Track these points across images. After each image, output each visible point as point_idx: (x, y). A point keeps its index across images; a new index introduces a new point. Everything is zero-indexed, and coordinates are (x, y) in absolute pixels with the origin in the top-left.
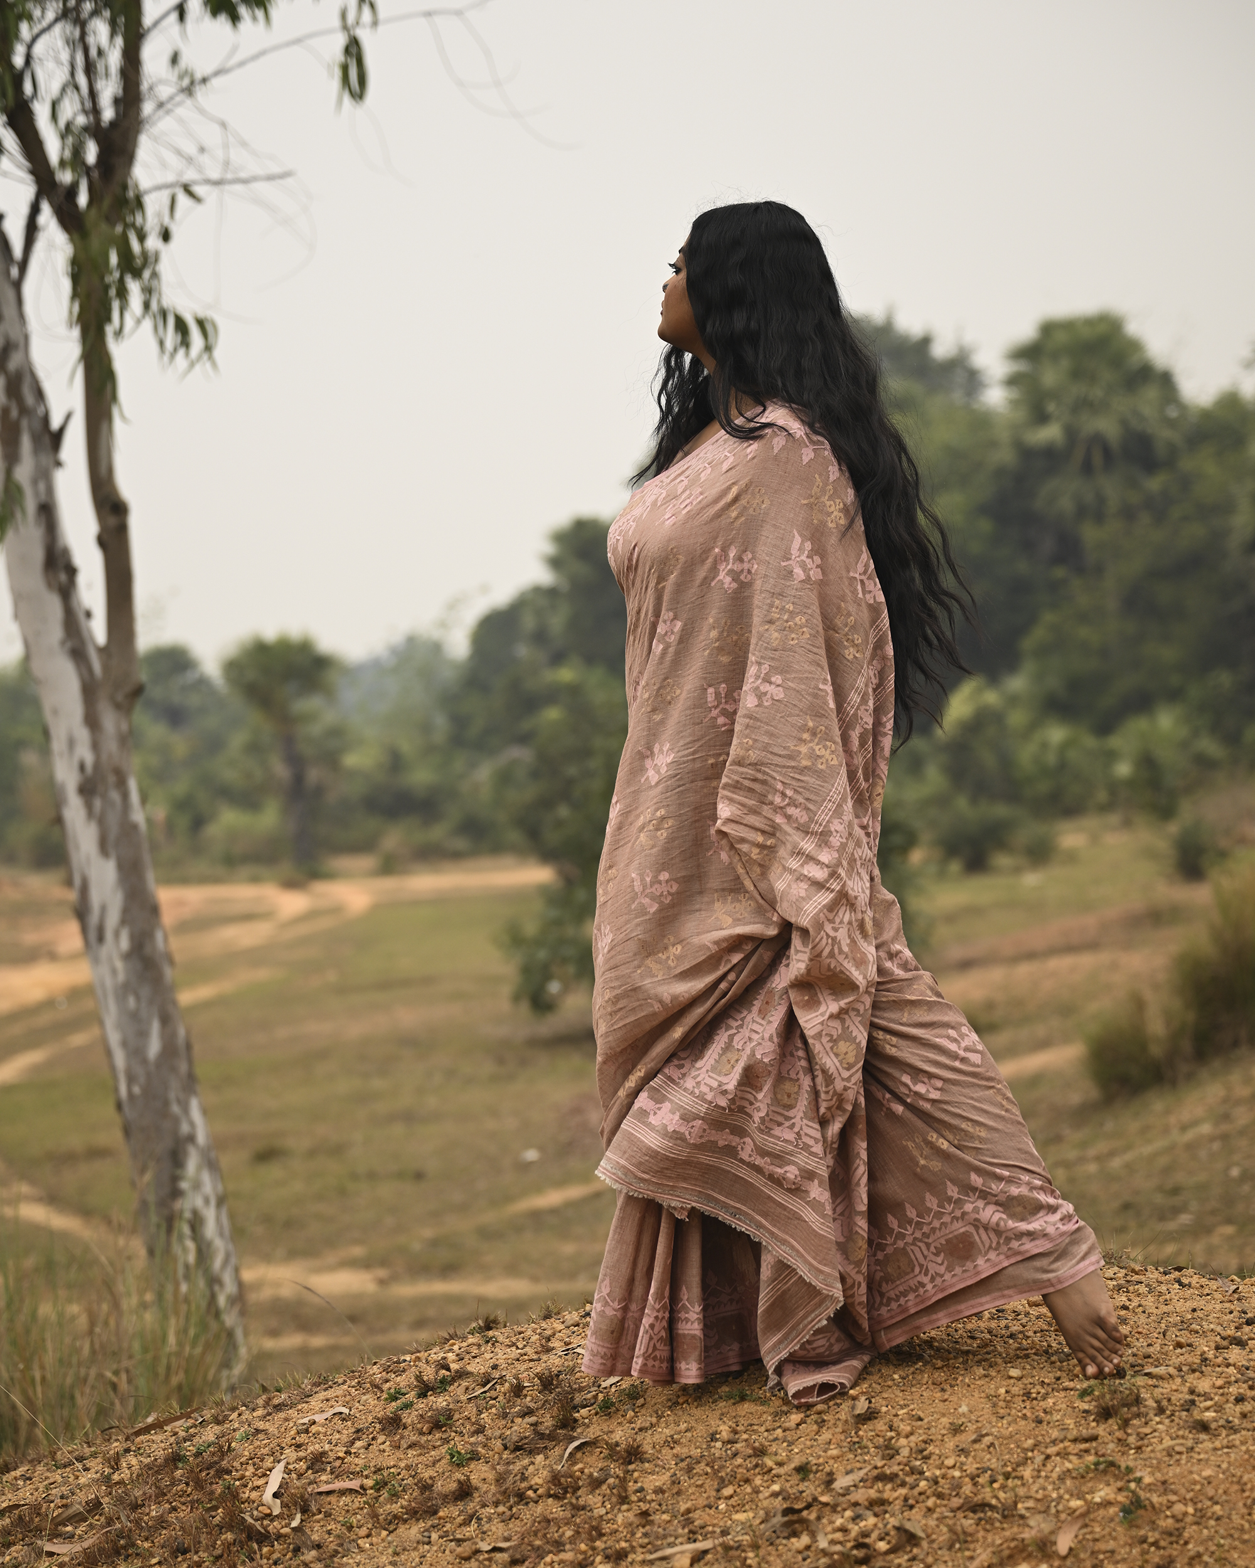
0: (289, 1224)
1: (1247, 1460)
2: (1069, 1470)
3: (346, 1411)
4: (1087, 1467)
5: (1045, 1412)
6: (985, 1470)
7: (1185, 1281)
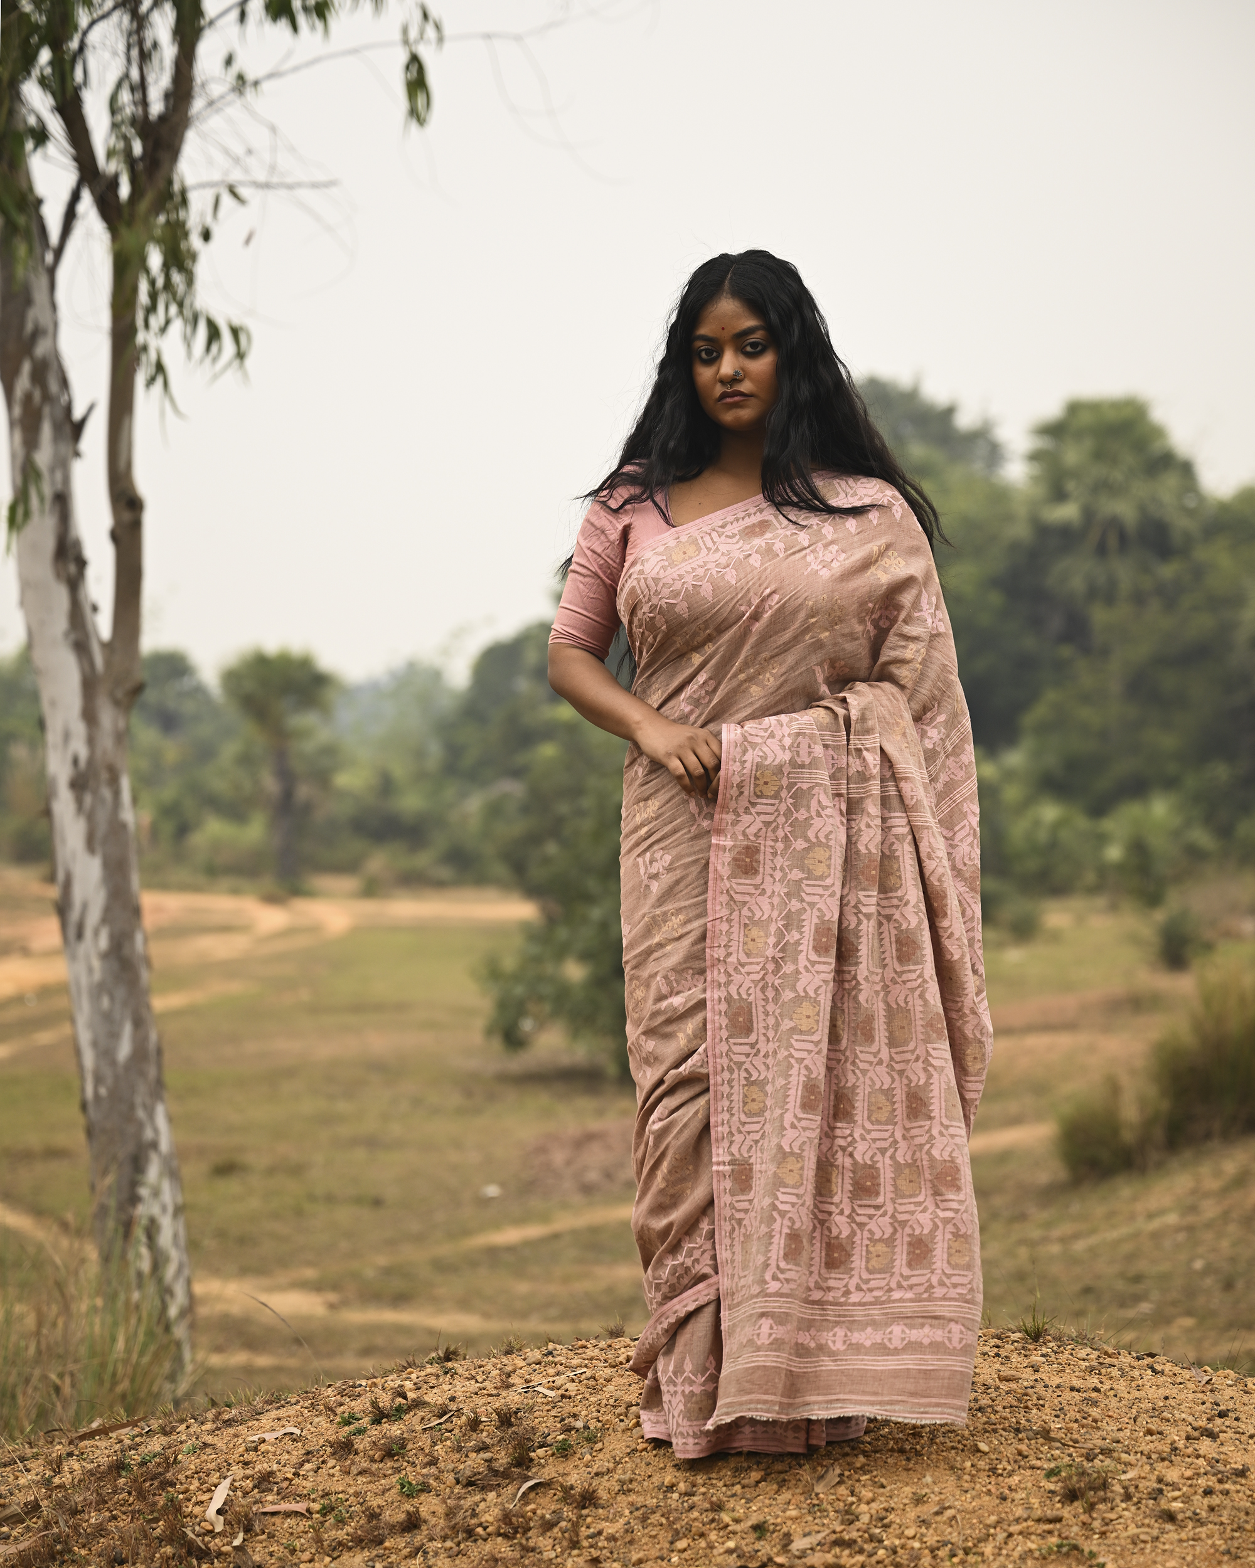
0: (242, 1241)
2: (1031, 1551)
3: (297, 1431)
4: (1050, 1548)
5: (1010, 1489)
6: (945, 1544)
7: (1158, 1367)
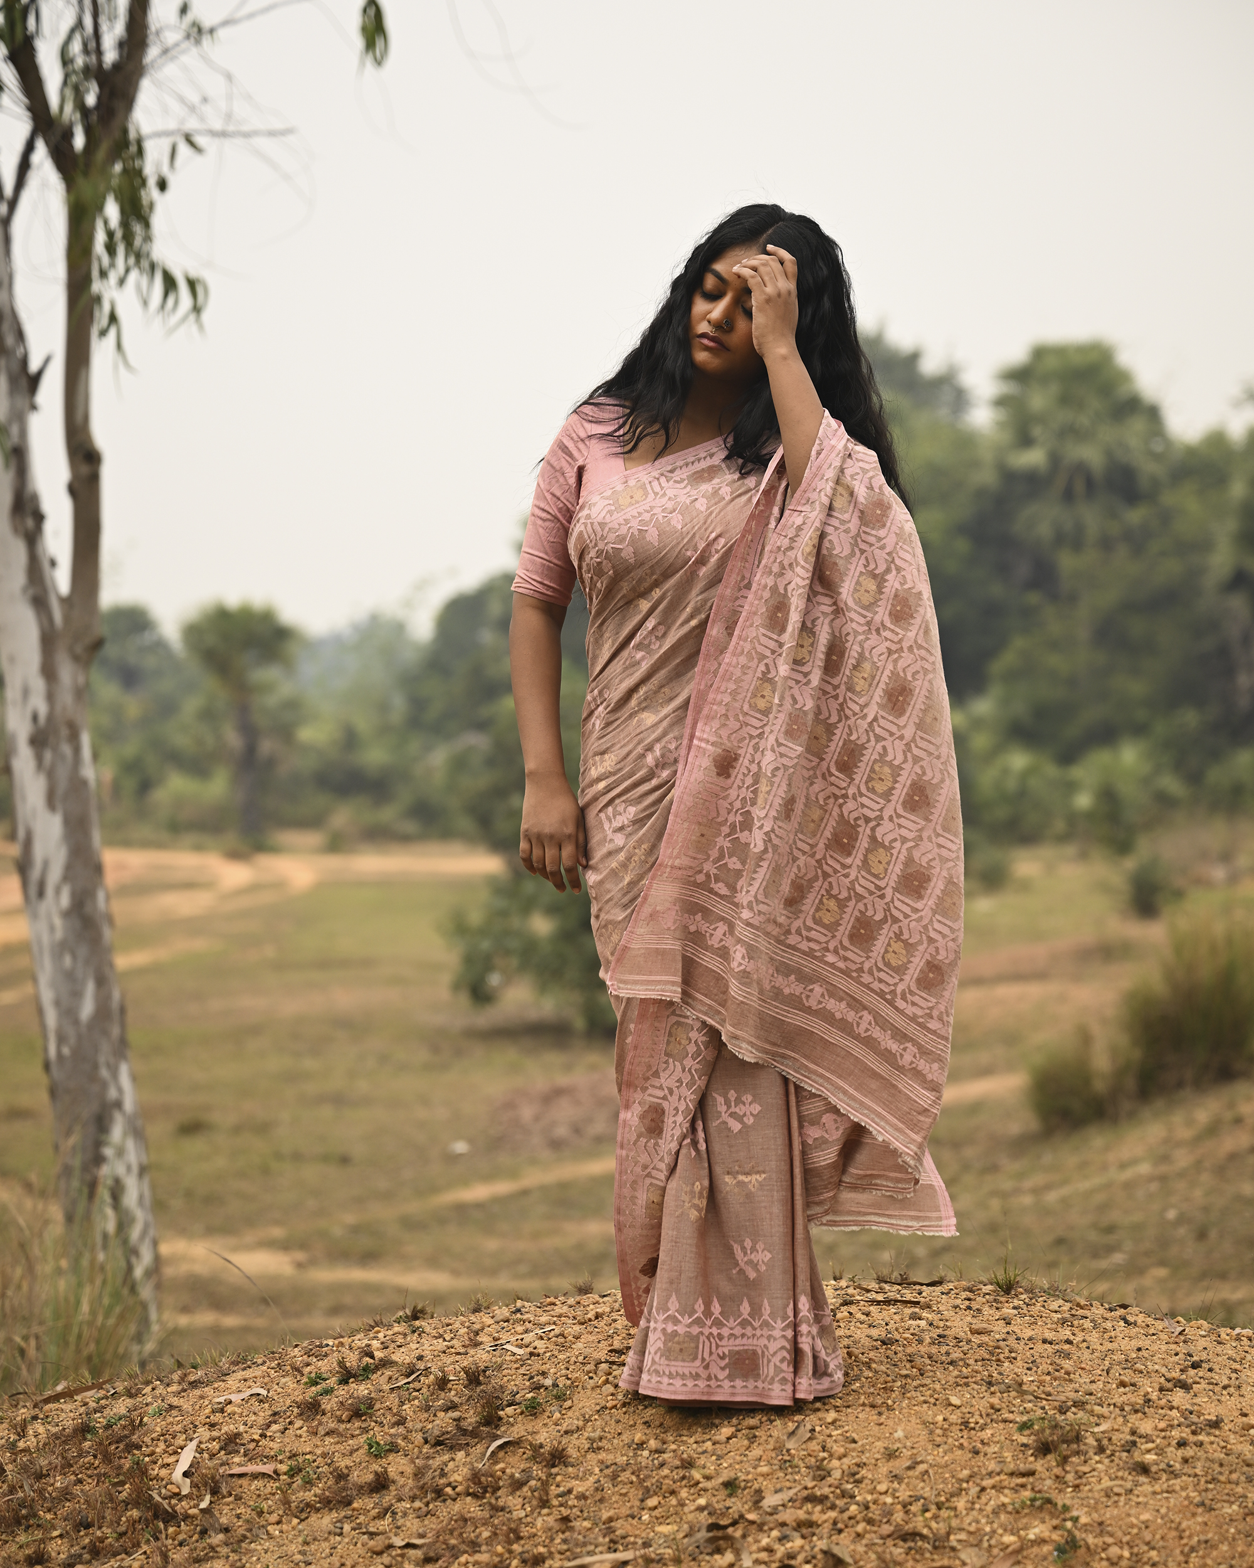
0: (209, 1200)
1: (1187, 1507)
2: (1004, 1505)
3: (264, 1392)
4: (1023, 1502)
5: (982, 1442)
6: (918, 1499)
7: (1131, 1319)
